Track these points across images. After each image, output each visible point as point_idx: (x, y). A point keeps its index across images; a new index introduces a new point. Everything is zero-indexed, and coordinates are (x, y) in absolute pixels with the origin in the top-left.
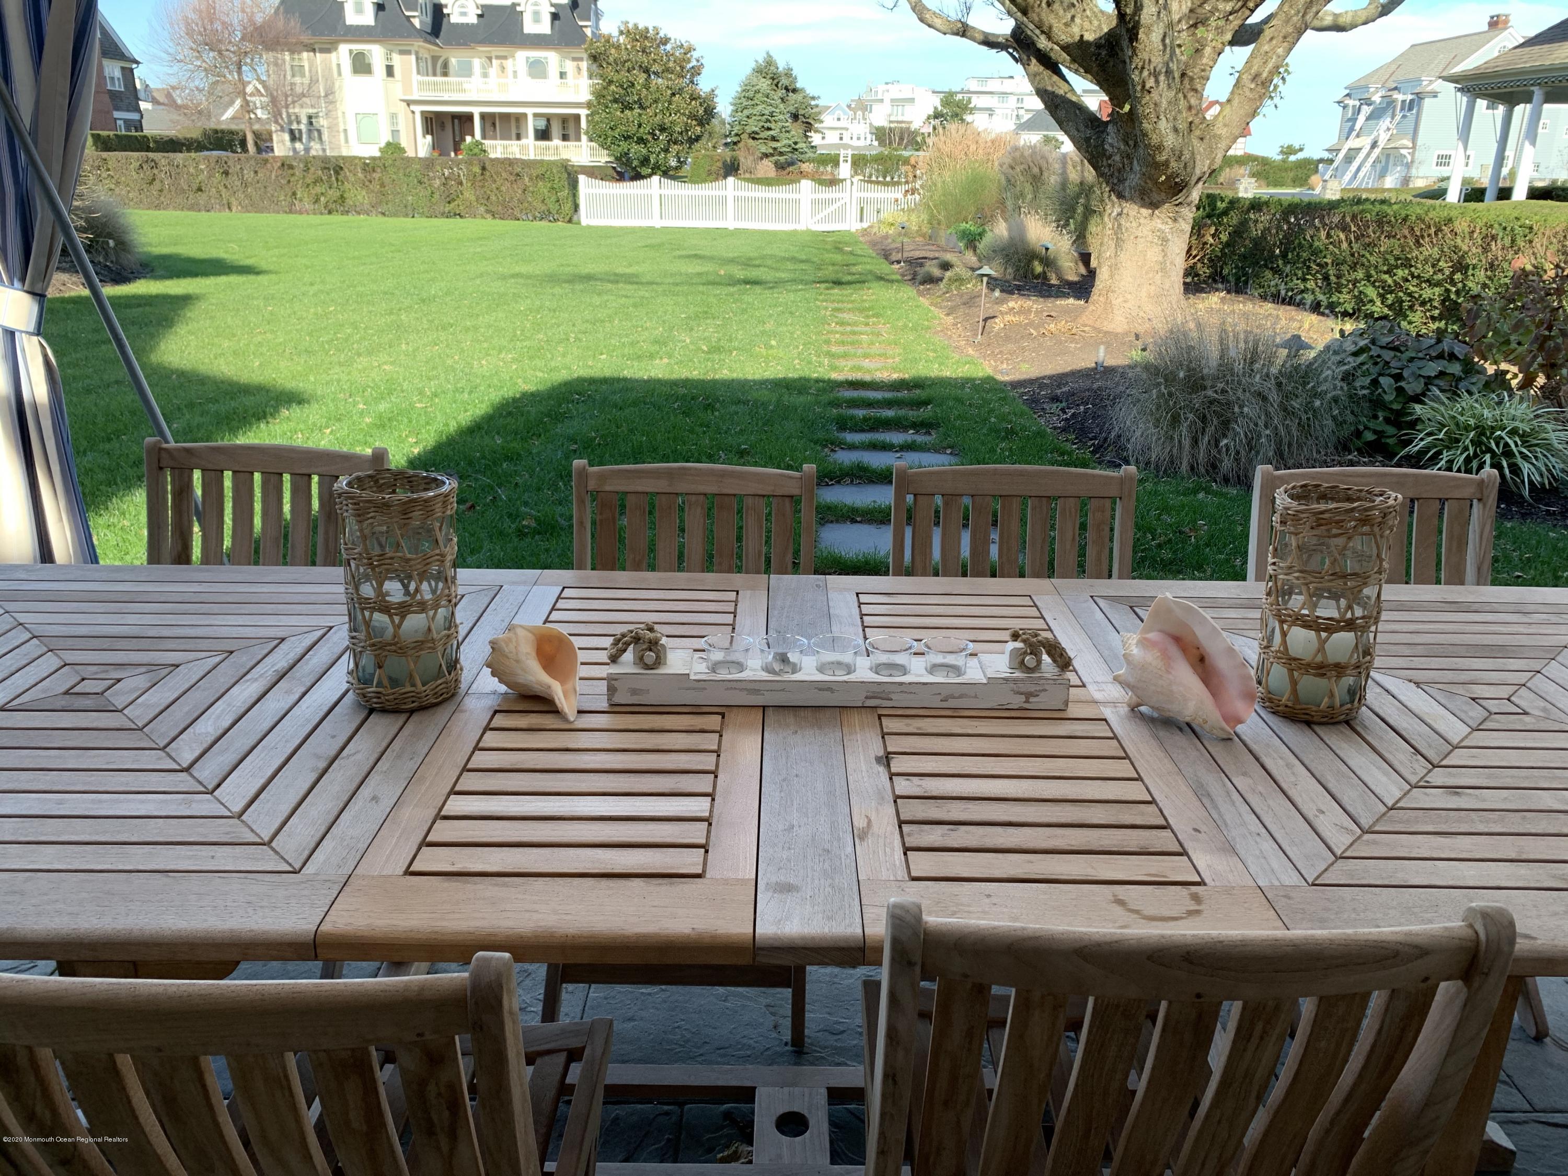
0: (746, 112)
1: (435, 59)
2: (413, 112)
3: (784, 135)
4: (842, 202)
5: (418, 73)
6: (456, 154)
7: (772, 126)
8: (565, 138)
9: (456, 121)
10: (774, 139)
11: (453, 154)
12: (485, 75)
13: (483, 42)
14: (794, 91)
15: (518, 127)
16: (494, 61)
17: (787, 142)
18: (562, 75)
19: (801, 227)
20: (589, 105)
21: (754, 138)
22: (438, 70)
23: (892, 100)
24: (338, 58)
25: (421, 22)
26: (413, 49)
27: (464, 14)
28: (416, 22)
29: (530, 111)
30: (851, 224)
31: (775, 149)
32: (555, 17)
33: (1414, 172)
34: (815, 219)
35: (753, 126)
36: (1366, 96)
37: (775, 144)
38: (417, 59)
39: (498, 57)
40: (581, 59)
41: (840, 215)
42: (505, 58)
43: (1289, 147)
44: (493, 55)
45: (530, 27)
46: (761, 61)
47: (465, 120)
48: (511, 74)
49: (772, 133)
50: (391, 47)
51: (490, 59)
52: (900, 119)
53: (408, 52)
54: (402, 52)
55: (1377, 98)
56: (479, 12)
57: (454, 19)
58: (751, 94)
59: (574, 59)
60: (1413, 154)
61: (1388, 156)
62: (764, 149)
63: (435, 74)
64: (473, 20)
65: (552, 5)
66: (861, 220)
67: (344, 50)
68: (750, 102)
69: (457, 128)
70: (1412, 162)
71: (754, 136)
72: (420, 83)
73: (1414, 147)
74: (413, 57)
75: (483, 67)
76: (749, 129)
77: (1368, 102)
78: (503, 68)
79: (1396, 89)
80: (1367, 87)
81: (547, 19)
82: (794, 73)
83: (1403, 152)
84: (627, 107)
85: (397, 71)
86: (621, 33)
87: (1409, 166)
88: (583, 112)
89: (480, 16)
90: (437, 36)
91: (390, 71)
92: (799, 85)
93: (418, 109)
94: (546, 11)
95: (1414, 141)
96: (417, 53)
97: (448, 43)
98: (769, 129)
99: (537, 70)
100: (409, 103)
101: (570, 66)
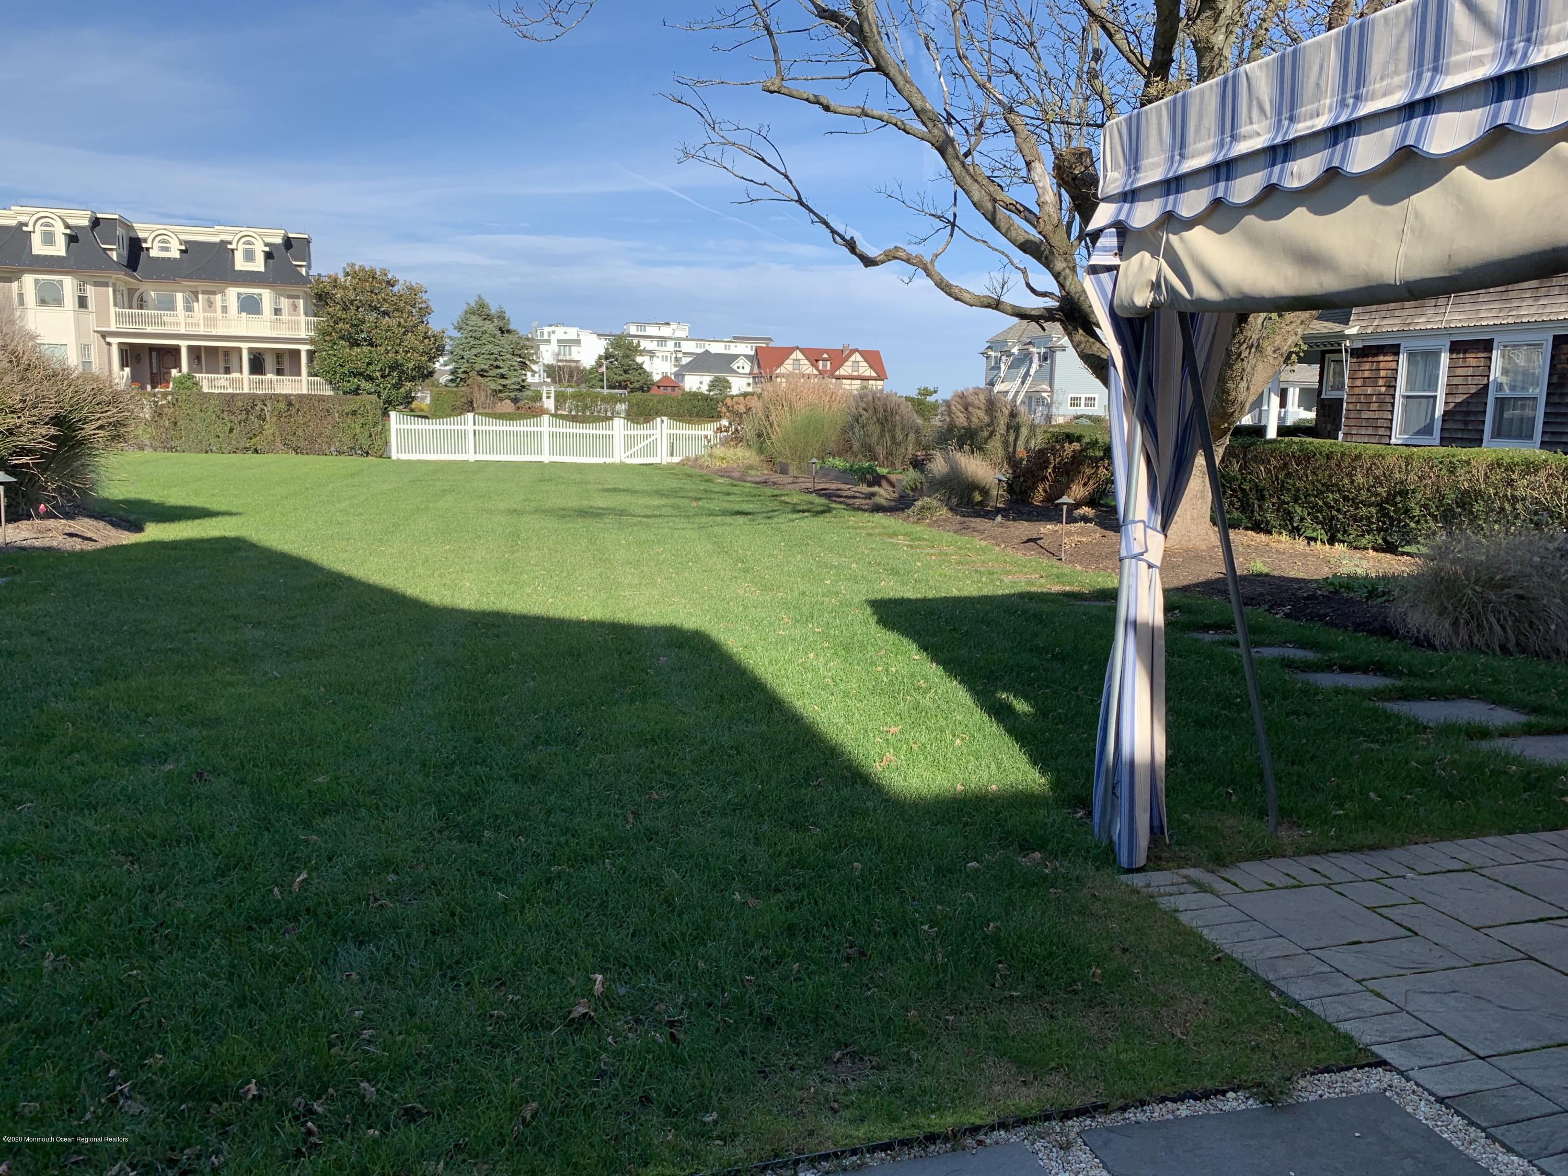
0: (474, 351)
1: (131, 292)
2: (109, 344)
3: (512, 373)
4: (653, 438)
5: (115, 305)
6: (153, 387)
7: (501, 364)
8: (279, 372)
9: (154, 354)
10: (503, 376)
11: (149, 387)
12: (189, 309)
13: (189, 277)
14: (508, 331)
15: (226, 361)
16: (200, 296)
17: (514, 380)
18: (277, 311)
19: (616, 459)
20: (311, 341)
21: (482, 376)
22: (135, 303)
23: (559, 341)
24: (21, 287)
25: (118, 255)
26: (111, 282)
27: (167, 249)
28: (114, 256)
29: (245, 346)
30: (662, 457)
31: (504, 386)
32: (269, 256)
33: (1054, 411)
34: (628, 453)
35: (482, 364)
36: (1005, 349)
37: (504, 382)
38: (114, 291)
39: (204, 292)
40: (298, 297)
41: (651, 449)
42: (214, 293)
43: (925, 389)
44: (200, 289)
45: (240, 264)
46: (473, 304)
47: (169, 354)
48: (219, 309)
49: (501, 371)
50: (85, 279)
51: (196, 294)
52: (568, 358)
53: (106, 285)
54: (96, 284)
55: (1015, 350)
56: (183, 248)
57: (154, 253)
58: (478, 334)
59: (289, 297)
60: (1051, 397)
61: (1030, 398)
62: (493, 386)
63: (131, 307)
64: (177, 255)
65: (266, 245)
66: (672, 455)
67: (29, 280)
68: (477, 342)
69: (154, 361)
70: (1052, 402)
71: (482, 373)
72: (118, 315)
73: (1052, 391)
74: (111, 290)
75: (186, 301)
76: (478, 367)
77: (1008, 354)
78: (210, 304)
79: (1030, 343)
80: (1006, 342)
81: (260, 258)
82: (507, 315)
83: (1044, 395)
84: (355, 343)
85: (91, 302)
86: (347, 274)
87: (1049, 406)
88: (304, 348)
89: (182, 251)
90: (135, 270)
91: (82, 302)
92: (511, 327)
93: (114, 341)
94: (260, 250)
95: (1051, 385)
96: (114, 285)
97: (148, 277)
98: (498, 367)
99: (250, 306)
100: (104, 335)
101: (285, 303)
